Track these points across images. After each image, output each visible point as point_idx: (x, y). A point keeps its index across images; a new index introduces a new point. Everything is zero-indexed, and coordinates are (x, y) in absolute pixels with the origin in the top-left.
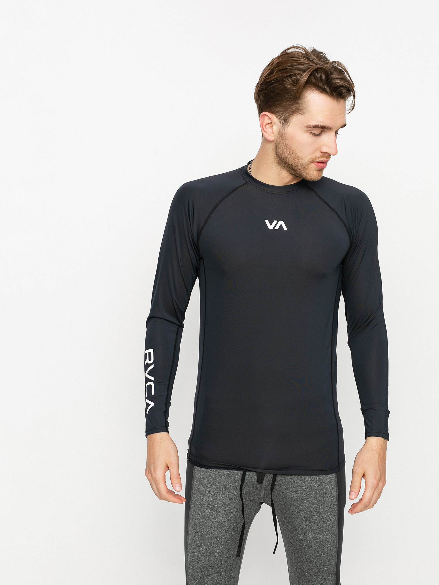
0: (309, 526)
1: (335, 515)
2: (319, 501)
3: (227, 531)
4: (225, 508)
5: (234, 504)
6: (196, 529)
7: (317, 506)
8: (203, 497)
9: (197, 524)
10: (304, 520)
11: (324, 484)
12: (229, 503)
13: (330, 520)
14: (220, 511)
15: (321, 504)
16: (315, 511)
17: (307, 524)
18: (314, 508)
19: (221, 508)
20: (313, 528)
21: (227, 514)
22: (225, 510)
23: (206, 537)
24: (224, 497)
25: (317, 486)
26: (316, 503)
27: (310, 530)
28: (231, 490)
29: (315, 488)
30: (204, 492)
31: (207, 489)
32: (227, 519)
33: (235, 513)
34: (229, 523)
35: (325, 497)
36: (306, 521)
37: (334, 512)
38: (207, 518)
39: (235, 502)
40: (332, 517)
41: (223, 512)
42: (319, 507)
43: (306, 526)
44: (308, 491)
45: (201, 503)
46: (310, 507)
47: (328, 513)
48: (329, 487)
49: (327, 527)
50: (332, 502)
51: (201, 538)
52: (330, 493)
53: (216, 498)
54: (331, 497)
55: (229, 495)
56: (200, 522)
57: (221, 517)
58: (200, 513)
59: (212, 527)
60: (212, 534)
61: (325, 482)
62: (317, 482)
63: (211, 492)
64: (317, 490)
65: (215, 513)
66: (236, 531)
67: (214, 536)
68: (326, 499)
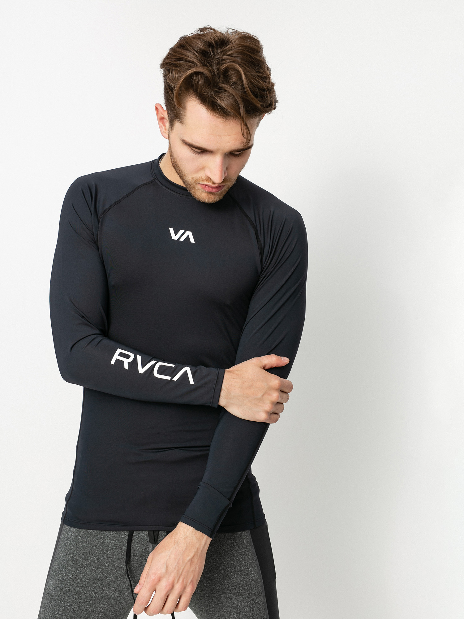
0: (227, 611)
1: (260, 595)
2: (233, 581)
3: (92, 611)
4: (95, 584)
5: (109, 581)
6: (52, 602)
7: (232, 587)
8: (67, 567)
9: (54, 596)
10: (218, 605)
11: (237, 560)
12: (101, 579)
13: (253, 602)
14: (86, 587)
15: (236, 584)
16: (230, 593)
17: (224, 610)
18: (228, 590)
19: (89, 583)
20: (232, 613)
21: (97, 592)
22: (95, 587)
23: (61, 615)
24: (96, 570)
25: (227, 563)
26: (229, 584)
27: (229, 616)
28: (106, 563)
29: (225, 565)
30: (69, 561)
31: (73, 558)
32: (96, 598)
33: (109, 592)
34: (97, 603)
35: (240, 576)
36: (222, 606)
37: (258, 592)
38: (68, 592)
39: (110, 579)
40: (256, 598)
41: (92, 589)
42: (234, 588)
43: (224, 612)
44: (215, 570)
45: (62, 573)
46: (222, 588)
47: (249, 594)
48: (245, 563)
49: (251, 611)
50: (253, 580)
51: (56, 615)
52: (247, 569)
53: (84, 570)
54: (250, 575)
55: (102, 569)
56: (58, 595)
57: (87, 594)
58: (59, 584)
59: (71, 604)
60: (70, 612)
61: (237, 557)
62: (226, 558)
63: (78, 563)
64: (228, 567)
65: (79, 588)
66: (105, 615)
67: (72, 615)
68: (243, 577)
